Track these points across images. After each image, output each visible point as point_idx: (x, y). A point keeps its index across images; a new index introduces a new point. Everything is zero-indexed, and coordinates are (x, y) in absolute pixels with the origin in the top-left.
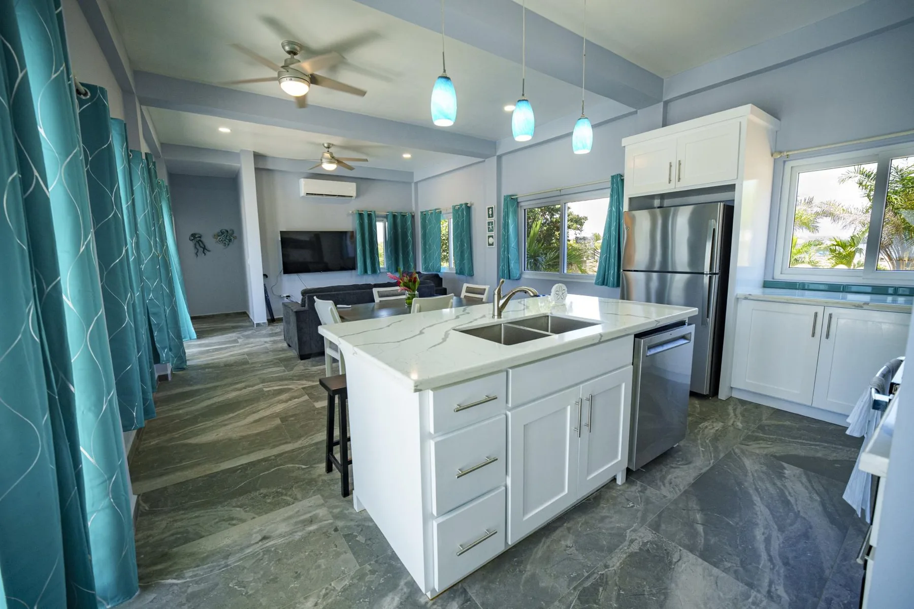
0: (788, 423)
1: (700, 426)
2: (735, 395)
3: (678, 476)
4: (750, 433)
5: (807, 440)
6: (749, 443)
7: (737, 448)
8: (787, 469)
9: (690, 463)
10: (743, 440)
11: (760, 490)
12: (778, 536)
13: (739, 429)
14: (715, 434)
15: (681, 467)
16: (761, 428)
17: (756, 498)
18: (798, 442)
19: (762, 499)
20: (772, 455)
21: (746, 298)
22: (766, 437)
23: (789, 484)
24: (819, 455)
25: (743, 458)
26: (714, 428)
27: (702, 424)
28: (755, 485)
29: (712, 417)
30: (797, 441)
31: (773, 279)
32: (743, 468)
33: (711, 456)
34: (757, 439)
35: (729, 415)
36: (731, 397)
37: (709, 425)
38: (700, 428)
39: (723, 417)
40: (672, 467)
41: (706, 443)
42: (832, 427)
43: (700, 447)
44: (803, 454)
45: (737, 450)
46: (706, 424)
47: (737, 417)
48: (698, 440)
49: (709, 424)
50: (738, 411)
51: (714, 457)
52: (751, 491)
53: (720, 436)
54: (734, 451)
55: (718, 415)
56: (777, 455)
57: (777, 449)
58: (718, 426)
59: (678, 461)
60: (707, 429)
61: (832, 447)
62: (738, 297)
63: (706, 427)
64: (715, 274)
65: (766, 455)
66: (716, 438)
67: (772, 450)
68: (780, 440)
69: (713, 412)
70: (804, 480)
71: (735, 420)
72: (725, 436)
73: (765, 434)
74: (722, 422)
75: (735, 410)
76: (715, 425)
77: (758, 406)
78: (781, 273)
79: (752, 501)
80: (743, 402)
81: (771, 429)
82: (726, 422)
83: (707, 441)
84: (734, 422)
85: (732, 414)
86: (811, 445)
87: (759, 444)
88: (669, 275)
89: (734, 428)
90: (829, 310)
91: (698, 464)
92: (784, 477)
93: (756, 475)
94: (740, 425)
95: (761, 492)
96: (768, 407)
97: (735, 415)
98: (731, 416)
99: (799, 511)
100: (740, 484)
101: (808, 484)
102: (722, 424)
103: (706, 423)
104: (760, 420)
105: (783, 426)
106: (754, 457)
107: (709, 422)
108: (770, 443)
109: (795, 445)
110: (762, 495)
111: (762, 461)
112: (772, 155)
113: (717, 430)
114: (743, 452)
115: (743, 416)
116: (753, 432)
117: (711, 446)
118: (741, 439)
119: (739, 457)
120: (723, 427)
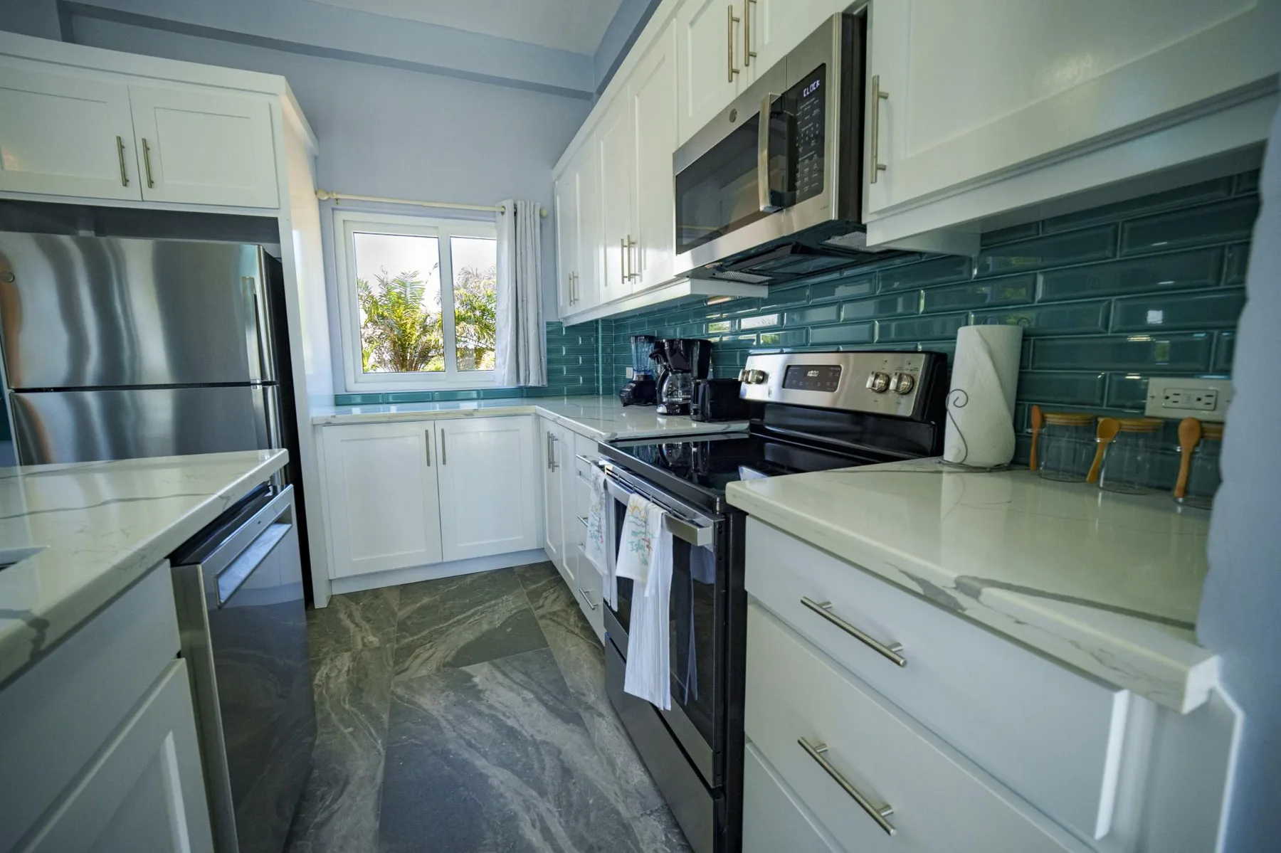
0: (426, 600)
1: (316, 682)
2: (339, 590)
3: (344, 837)
4: (396, 646)
5: (460, 613)
6: (407, 664)
7: (397, 685)
8: (474, 674)
9: (346, 783)
10: (396, 663)
11: (473, 742)
12: (548, 809)
13: (378, 648)
14: (349, 682)
15: (335, 807)
16: (402, 627)
17: (480, 763)
18: (455, 623)
19: (485, 755)
20: (444, 666)
21: (328, 424)
22: (418, 639)
23: (492, 700)
24: (485, 627)
25: (416, 700)
26: (340, 671)
27: (317, 678)
28: (464, 739)
29: (325, 650)
30: (451, 621)
31: (346, 391)
32: (427, 719)
33: (371, 734)
34: (409, 651)
35: (347, 630)
36: (332, 596)
37: (331, 670)
38: (319, 686)
39: (342, 641)
40: (322, 824)
41: (347, 712)
42: (468, 580)
43: (342, 728)
44: (471, 637)
45: (399, 691)
46: (323, 670)
47: (361, 627)
48: (330, 714)
49: (328, 667)
50: (357, 616)
51: (377, 733)
52: (466, 755)
53: (359, 680)
54: (395, 694)
55: (333, 642)
56: (449, 659)
57: (443, 651)
58: (345, 661)
59: (323, 798)
60: (332, 680)
61: (487, 608)
62: (314, 423)
63: (328, 677)
64: (271, 383)
65: (438, 669)
66: (357, 690)
67: (439, 654)
68: (436, 631)
69: (322, 640)
70: (500, 677)
71: (364, 634)
72: (366, 675)
73: (412, 635)
74: (347, 651)
75: (350, 616)
76: (338, 663)
77: (376, 593)
78: (356, 382)
79: (481, 775)
80: (354, 597)
81: (415, 621)
82: (352, 646)
83: (347, 706)
84: (363, 638)
85: (352, 626)
86: (469, 617)
87: (417, 657)
88: (126, 393)
89: (370, 650)
90: (440, 425)
91: (361, 773)
92: (480, 691)
93: (451, 717)
94: (373, 639)
95: (479, 746)
96: (390, 588)
97: (357, 625)
98: (352, 631)
99: (532, 736)
100: (444, 754)
101: (507, 682)
102: (349, 653)
103: (323, 668)
104: (394, 614)
105: (423, 608)
106: (428, 685)
107: (326, 664)
108: (428, 645)
109: (454, 629)
110: (482, 750)
111: (441, 684)
112: (316, 193)
113: (348, 671)
114: (409, 688)
115: (369, 621)
116: (398, 640)
117: (359, 713)
118: (391, 663)
119: (409, 702)
120: (354, 659)
